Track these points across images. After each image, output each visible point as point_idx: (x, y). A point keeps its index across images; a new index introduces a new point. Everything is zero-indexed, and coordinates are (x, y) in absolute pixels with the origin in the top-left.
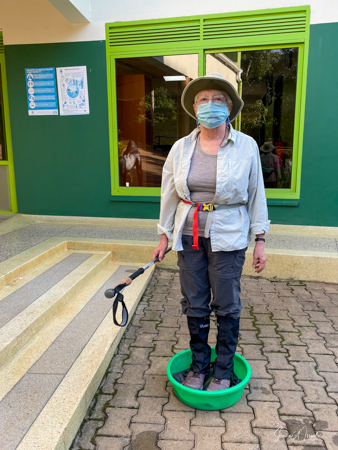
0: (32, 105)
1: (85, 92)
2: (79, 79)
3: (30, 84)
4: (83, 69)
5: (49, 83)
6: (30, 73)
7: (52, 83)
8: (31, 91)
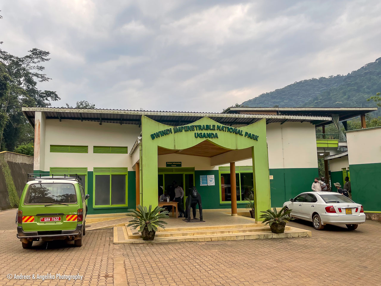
0: (201, 183)
1: (214, 180)
2: (212, 178)
3: (201, 179)
4: (214, 176)
5: (205, 179)
6: (201, 176)
7: (206, 179)
8: (201, 180)
